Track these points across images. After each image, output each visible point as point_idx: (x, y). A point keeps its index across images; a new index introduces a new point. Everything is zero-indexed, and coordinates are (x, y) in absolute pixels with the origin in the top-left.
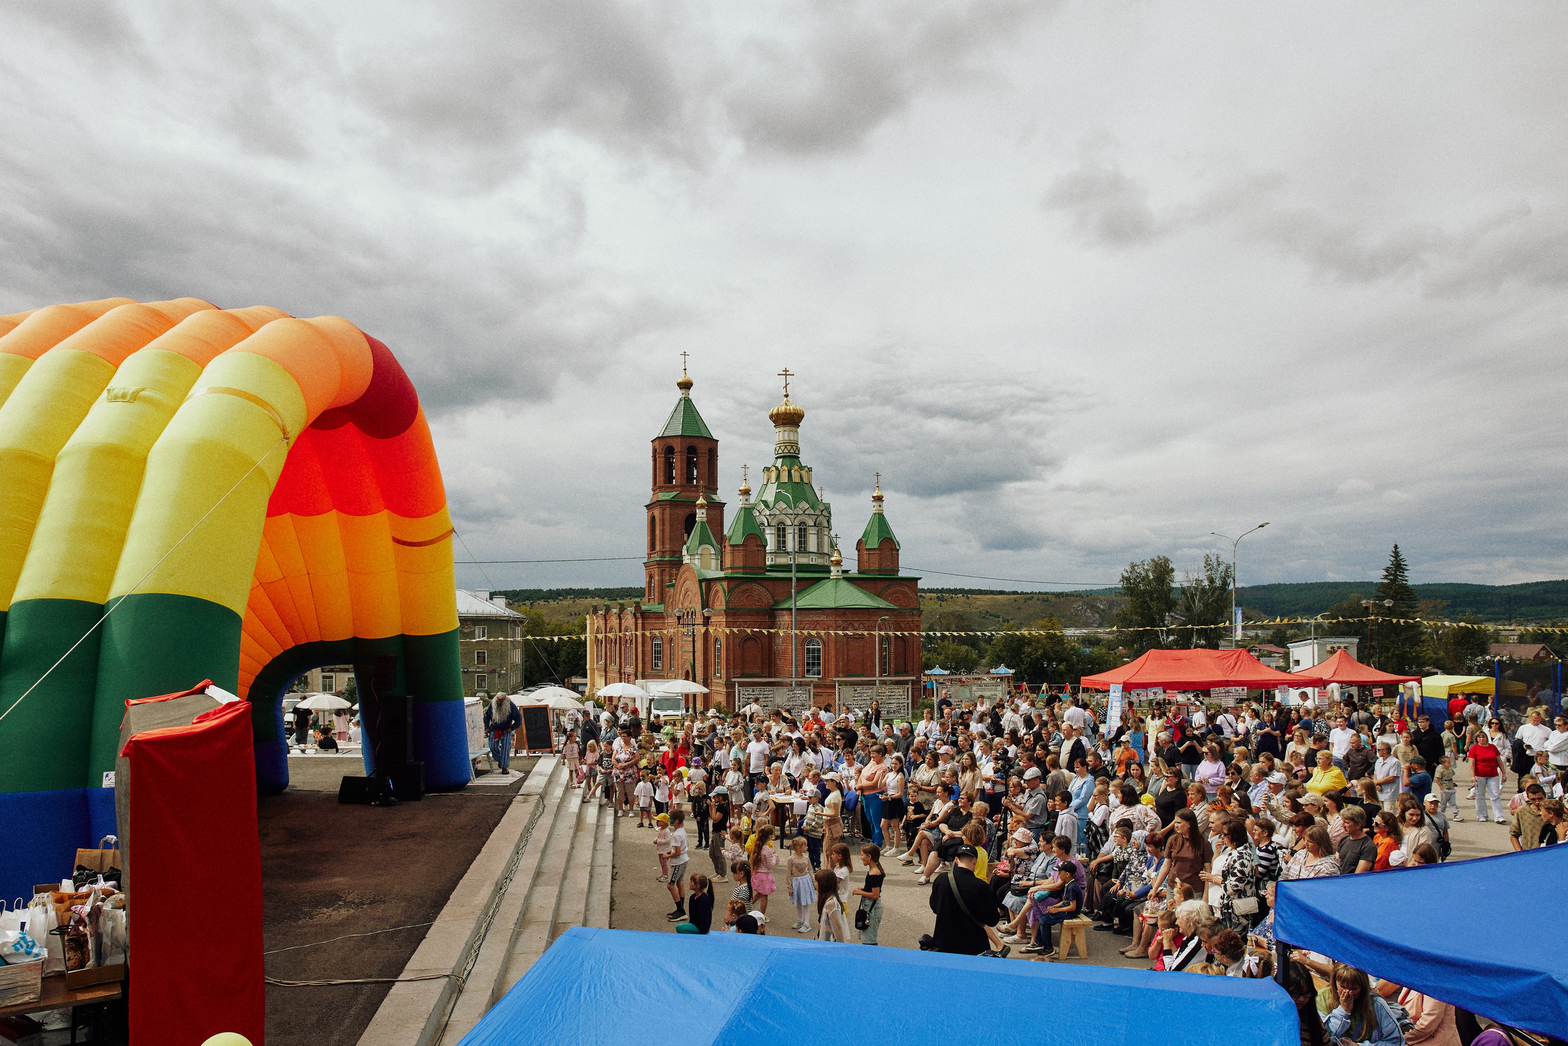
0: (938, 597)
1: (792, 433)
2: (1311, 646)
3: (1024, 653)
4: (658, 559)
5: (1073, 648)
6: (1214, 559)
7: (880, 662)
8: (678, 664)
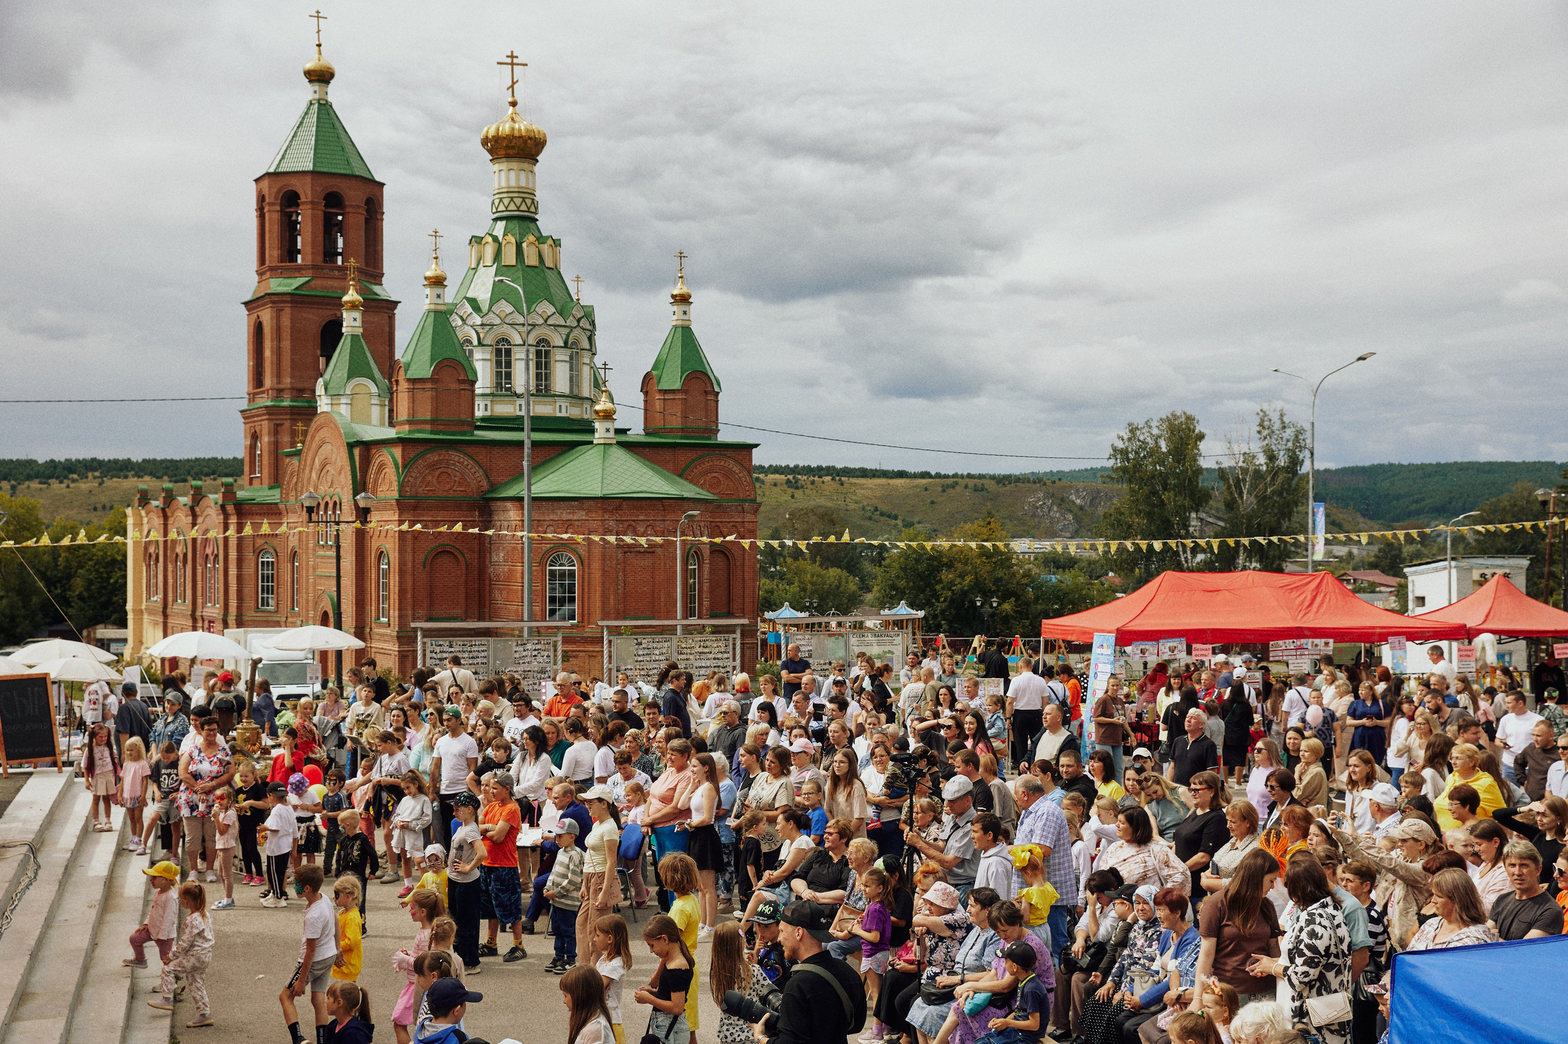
0: (788, 481)
1: (523, 175)
2: (1447, 571)
3: (940, 581)
4: (269, 403)
5: (1027, 574)
6: (1275, 418)
7: (685, 595)
8: (307, 601)
